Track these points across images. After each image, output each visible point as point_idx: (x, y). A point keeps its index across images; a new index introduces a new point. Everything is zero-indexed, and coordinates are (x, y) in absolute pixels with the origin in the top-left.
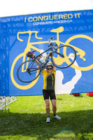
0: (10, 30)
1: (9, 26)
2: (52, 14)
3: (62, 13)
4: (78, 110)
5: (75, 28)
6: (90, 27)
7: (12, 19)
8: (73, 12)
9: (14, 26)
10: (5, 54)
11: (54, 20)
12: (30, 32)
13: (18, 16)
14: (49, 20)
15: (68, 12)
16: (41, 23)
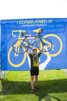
0: (8, 29)
1: (7, 26)
2: (34, 20)
3: (41, 19)
4: (48, 79)
5: (49, 30)
6: (57, 30)
7: (9, 22)
8: (48, 19)
9: (10, 27)
10: (4, 45)
11: (35, 24)
12: (20, 31)
13: (13, 20)
14: (32, 24)
15: (44, 19)
16: (27, 25)
